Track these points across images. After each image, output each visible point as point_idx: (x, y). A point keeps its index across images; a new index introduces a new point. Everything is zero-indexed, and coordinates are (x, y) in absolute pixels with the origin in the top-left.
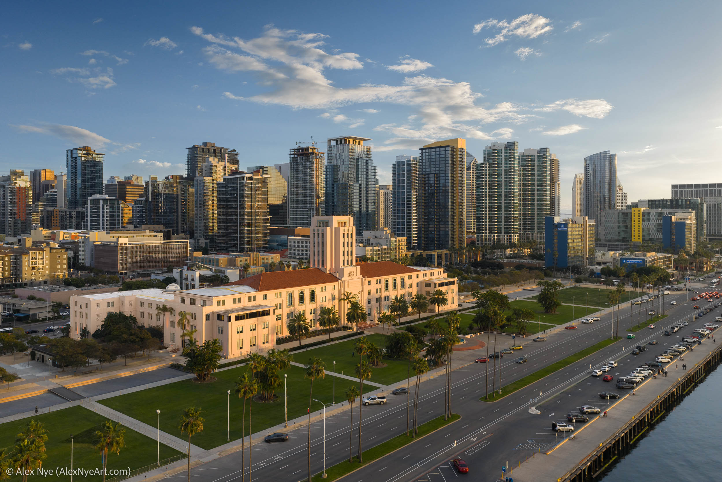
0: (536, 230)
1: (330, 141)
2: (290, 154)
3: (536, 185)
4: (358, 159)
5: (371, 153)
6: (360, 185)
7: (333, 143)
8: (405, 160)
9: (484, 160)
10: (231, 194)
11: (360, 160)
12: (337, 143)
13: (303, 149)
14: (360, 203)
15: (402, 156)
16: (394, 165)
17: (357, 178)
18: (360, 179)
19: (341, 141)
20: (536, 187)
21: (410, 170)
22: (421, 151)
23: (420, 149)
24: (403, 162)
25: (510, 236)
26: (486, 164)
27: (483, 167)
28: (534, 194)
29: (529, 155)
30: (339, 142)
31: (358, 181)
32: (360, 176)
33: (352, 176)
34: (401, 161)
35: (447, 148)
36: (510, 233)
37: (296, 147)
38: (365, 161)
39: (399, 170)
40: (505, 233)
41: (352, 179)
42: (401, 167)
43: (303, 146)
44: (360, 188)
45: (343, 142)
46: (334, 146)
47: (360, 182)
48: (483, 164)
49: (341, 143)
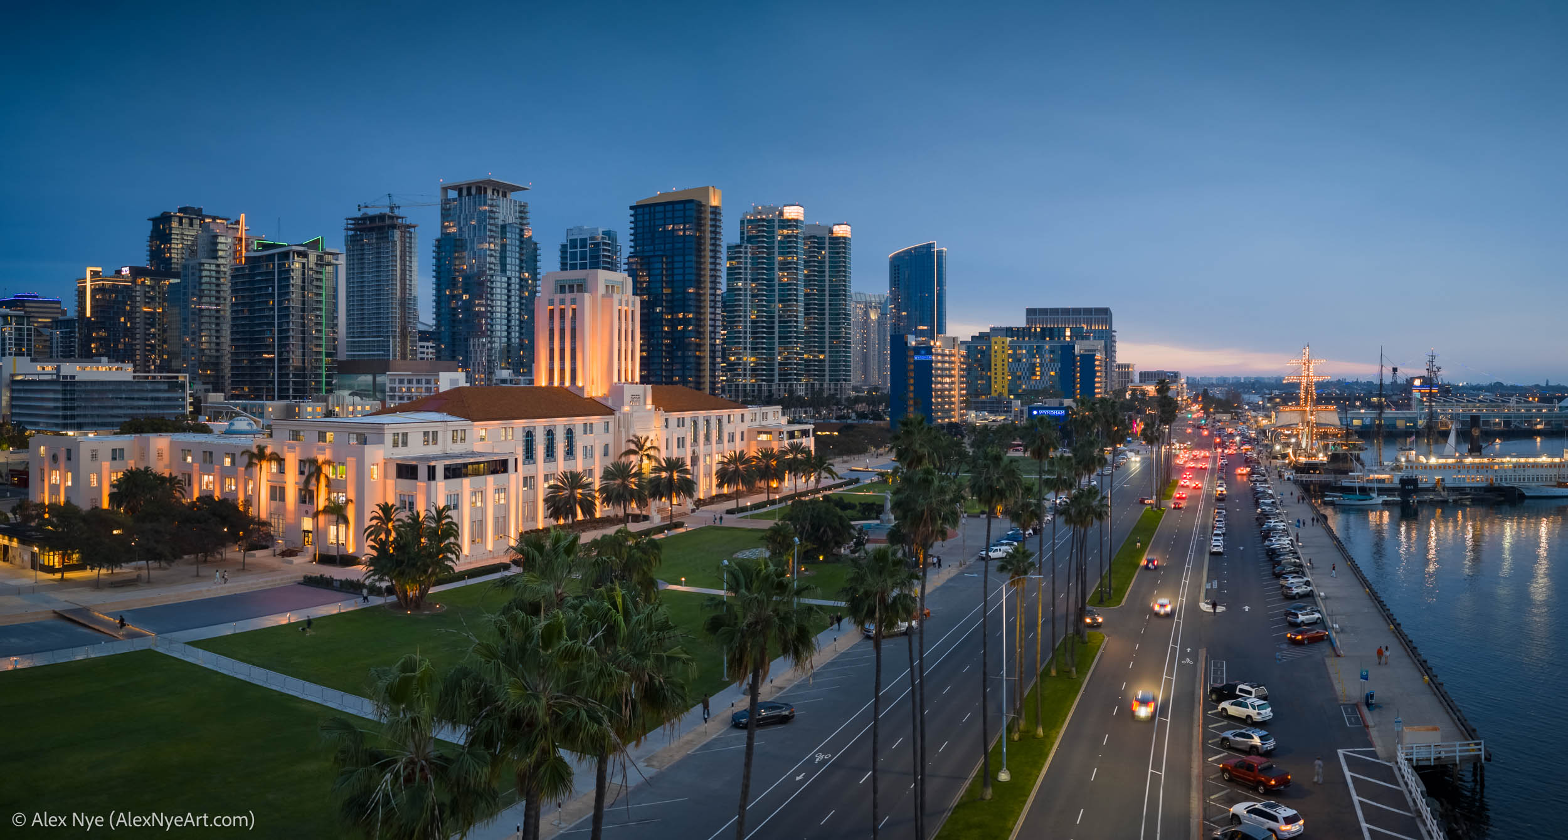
0: (827, 378)
1: (445, 189)
2: (347, 229)
3: (827, 293)
4: (504, 227)
5: (528, 215)
6: (509, 279)
7: (453, 194)
8: (587, 236)
9: (742, 238)
10: (260, 289)
11: (508, 229)
12: (460, 194)
13: (372, 219)
14: (509, 315)
15: (580, 229)
16: (564, 246)
17: (503, 265)
18: (508, 267)
19: (469, 189)
20: (827, 298)
21: (598, 257)
22: (632, 212)
23: (632, 208)
24: (584, 241)
25: (791, 385)
26: (746, 247)
27: (740, 252)
28: (824, 309)
29: (814, 237)
30: (465, 193)
31: (504, 270)
32: (509, 260)
33: (493, 259)
34: (579, 237)
35: (688, 206)
36: (790, 380)
37: (359, 215)
38: (518, 231)
39: (574, 256)
40: (780, 380)
41: (492, 266)
42: (578, 250)
43: (371, 212)
44: (509, 285)
45: (473, 191)
46: (455, 200)
47: (509, 273)
48: (739, 246)
49: (469, 193)
